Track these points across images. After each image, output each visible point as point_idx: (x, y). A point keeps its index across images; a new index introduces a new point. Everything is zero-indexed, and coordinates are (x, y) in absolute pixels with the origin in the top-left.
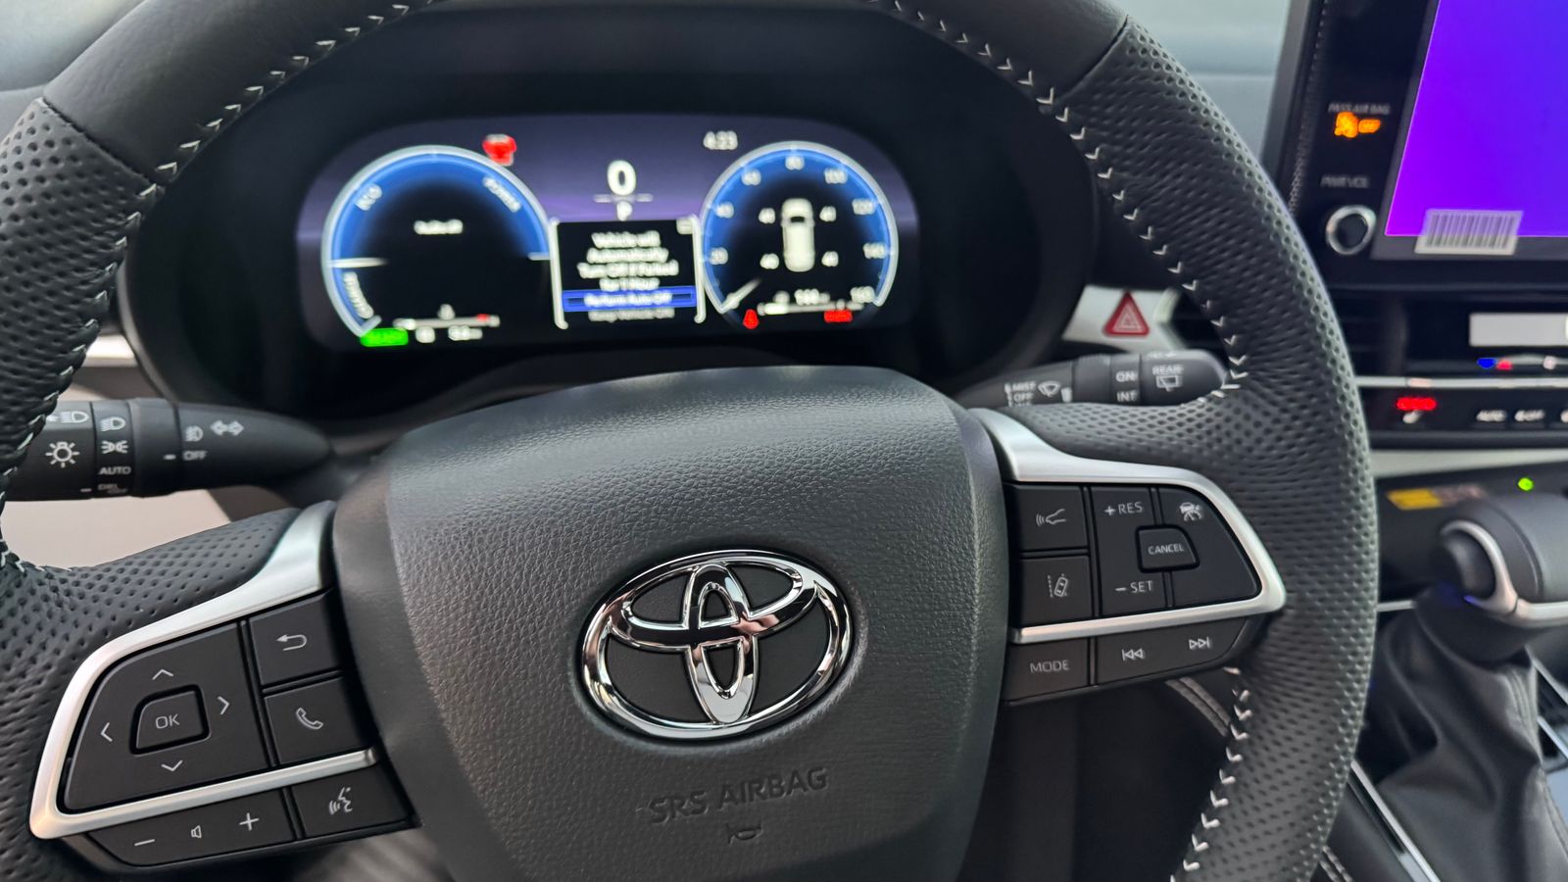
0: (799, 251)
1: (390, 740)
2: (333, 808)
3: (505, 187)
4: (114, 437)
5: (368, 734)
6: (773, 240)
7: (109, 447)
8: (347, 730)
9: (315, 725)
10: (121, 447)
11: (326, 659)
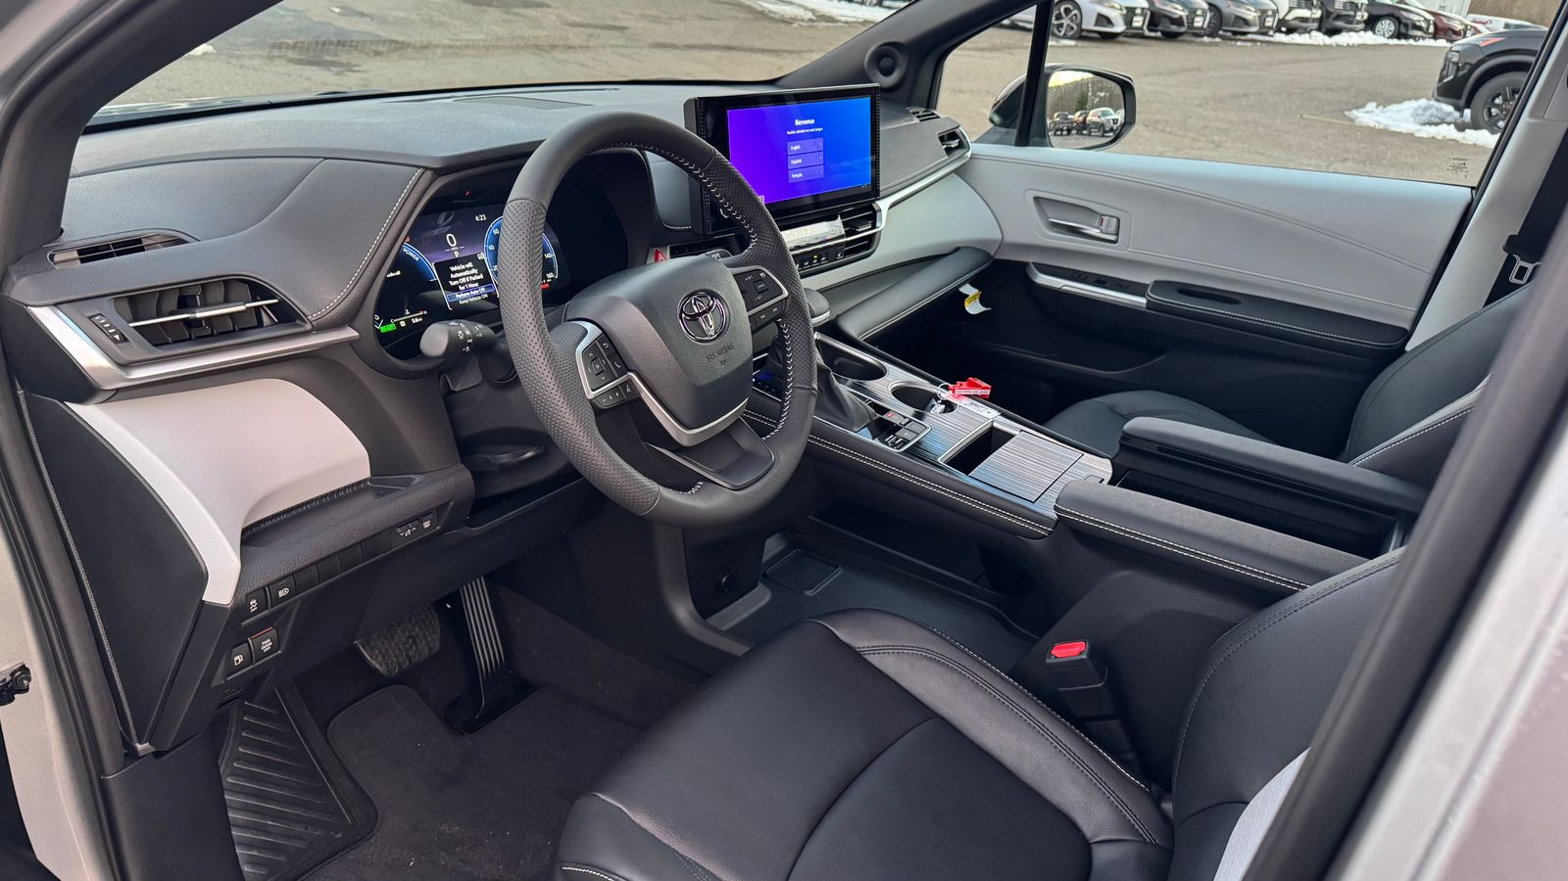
9: (619, 366)
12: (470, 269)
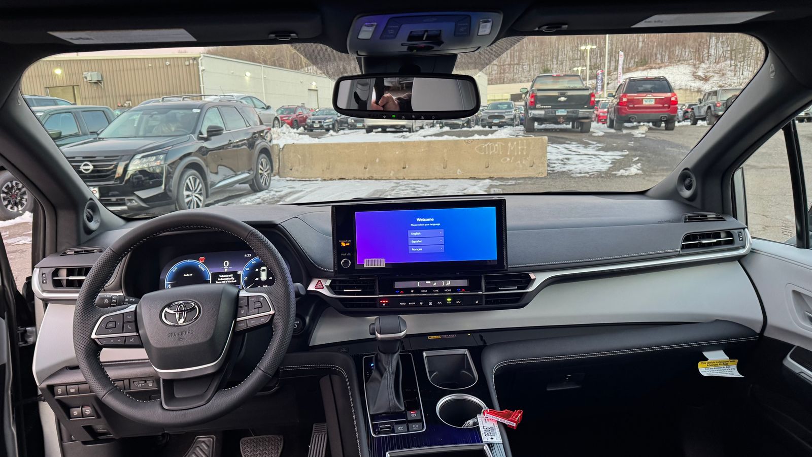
0: (264, 276)
1: (140, 332)
2: (131, 340)
3: (202, 267)
4: (114, 299)
5: (137, 331)
6: (259, 275)
7: (113, 301)
8: (135, 330)
9: (130, 328)
10: (115, 301)
11: (133, 319)
12: (230, 277)
